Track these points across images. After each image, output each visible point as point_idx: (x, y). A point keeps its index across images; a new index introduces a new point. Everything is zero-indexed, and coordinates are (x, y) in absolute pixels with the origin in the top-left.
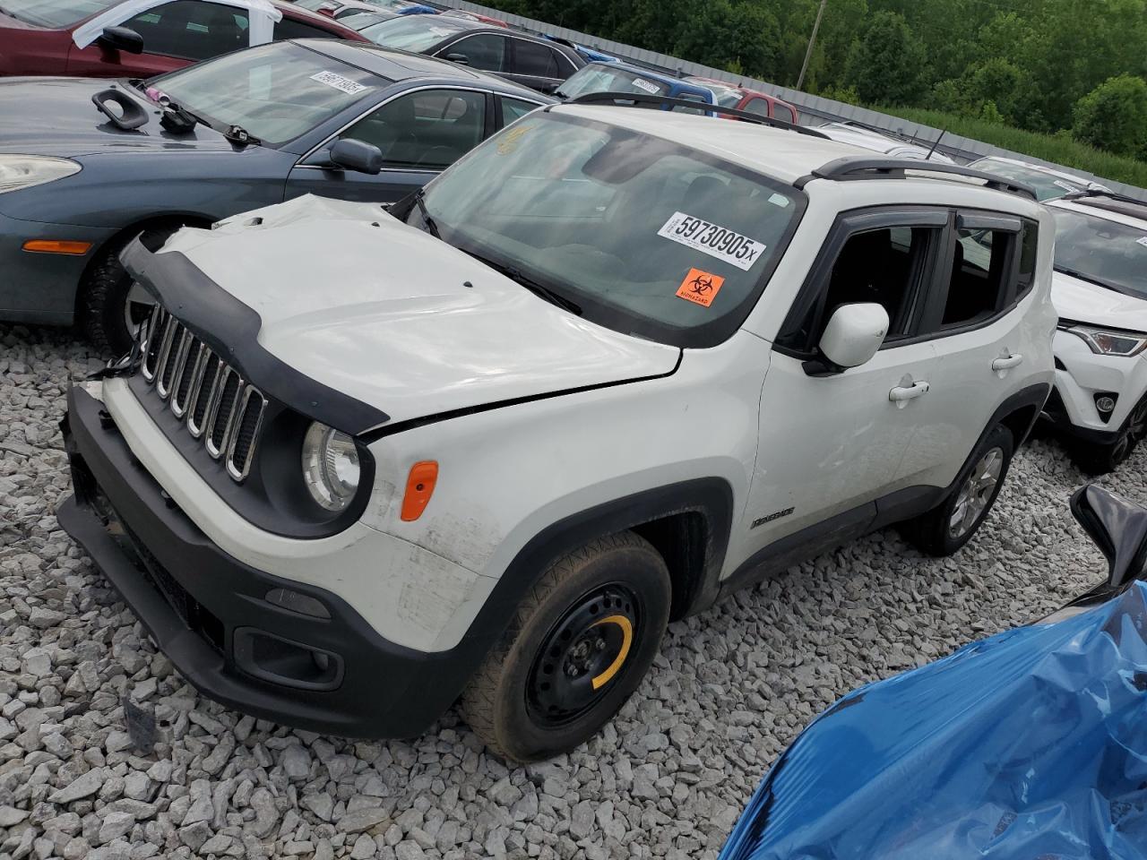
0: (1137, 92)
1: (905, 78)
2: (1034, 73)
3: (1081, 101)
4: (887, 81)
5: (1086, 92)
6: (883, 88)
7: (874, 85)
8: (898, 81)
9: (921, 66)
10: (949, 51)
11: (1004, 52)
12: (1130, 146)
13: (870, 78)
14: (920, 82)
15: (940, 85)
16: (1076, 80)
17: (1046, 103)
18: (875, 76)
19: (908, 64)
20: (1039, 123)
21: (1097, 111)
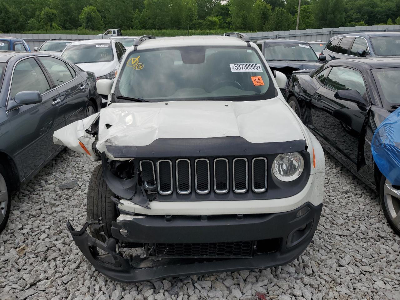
0: (93, 10)
1: (16, 22)
2: (59, 11)
3: (80, 17)
4: (9, 24)
5: (79, 13)
6: (9, 27)
7: (5, 27)
8: (14, 23)
9: (19, 16)
10: (25, 9)
11: (45, 5)
12: (101, 27)
13: (2, 24)
14: (22, 22)
15: (29, 21)
16: (74, 11)
17: (69, 20)
18: (4, 23)
19: (14, 16)
20: (70, 27)
21: (87, 19)
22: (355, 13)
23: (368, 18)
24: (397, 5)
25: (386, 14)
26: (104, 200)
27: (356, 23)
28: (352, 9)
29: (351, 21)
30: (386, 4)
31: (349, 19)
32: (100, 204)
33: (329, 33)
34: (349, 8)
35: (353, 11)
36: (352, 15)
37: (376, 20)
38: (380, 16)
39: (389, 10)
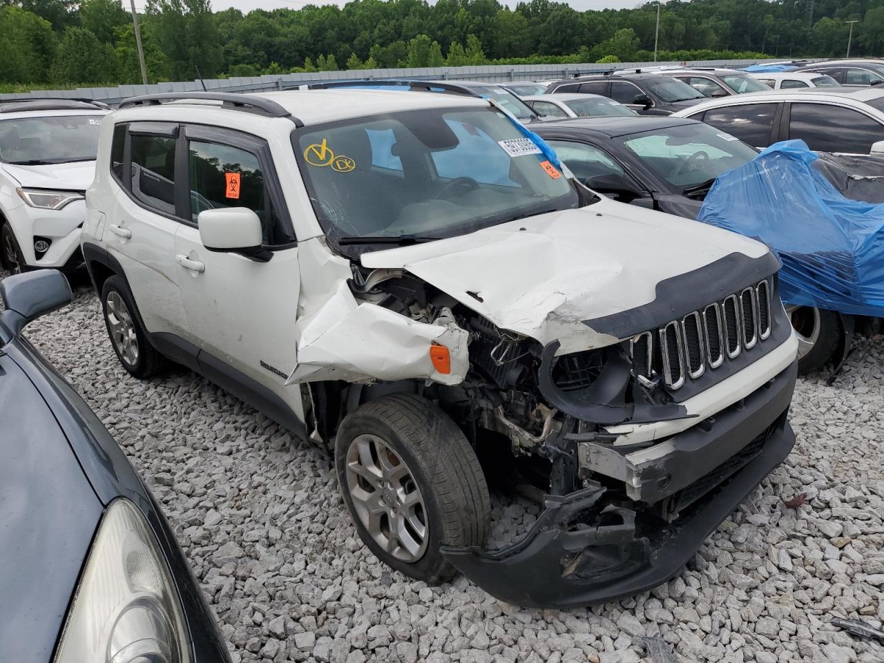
22: (240, 46)
23: (266, 56)
24: (311, 32)
25: (296, 48)
26: (468, 471)
27: (249, 66)
28: (230, 38)
29: (236, 62)
30: (291, 29)
31: (232, 58)
32: (466, 480)
33: (274, 85)
34: (226, 36)
35: (234, 41)
36: (236, 50)
37: (282, 60)
38: (287, 54)
39: (300, 41)
